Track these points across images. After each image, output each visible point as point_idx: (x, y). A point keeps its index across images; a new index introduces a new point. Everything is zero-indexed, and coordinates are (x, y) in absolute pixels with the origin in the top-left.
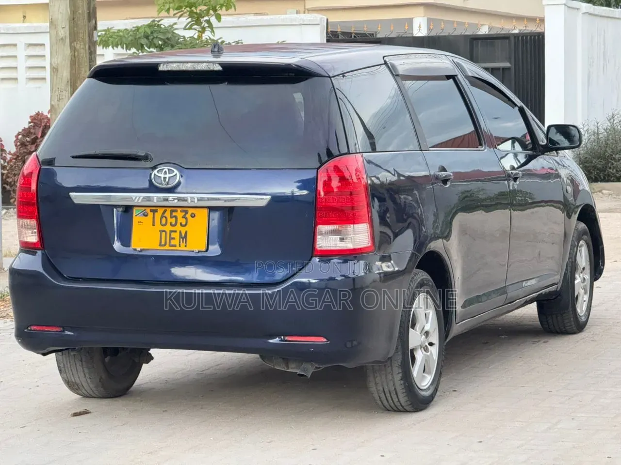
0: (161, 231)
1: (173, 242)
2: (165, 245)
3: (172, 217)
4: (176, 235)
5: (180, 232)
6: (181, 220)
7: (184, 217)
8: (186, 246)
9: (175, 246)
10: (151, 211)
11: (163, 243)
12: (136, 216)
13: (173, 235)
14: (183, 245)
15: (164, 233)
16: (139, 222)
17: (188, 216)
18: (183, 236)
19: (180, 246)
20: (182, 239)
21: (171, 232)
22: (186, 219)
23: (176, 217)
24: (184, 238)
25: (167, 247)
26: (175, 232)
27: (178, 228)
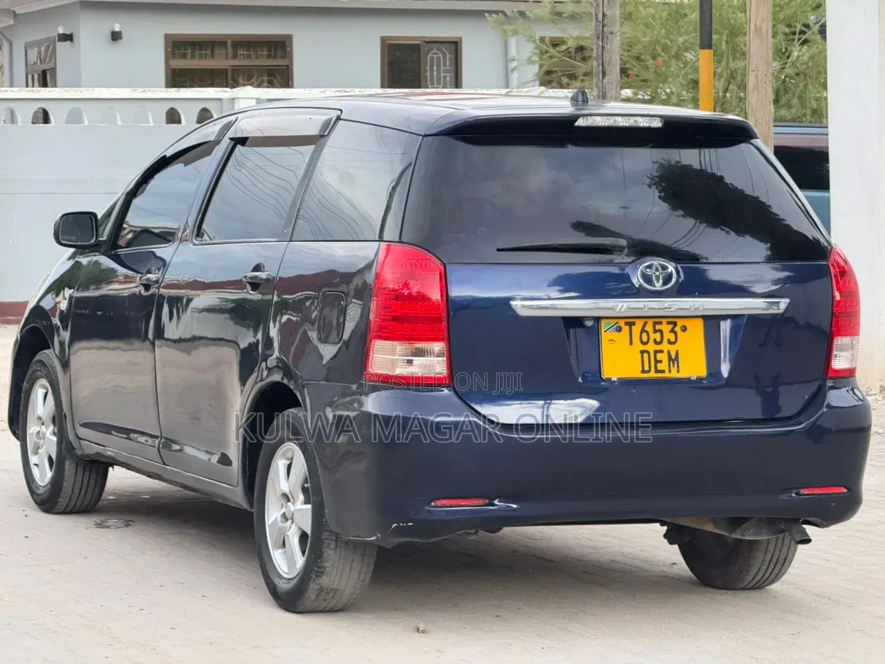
0: (642, 352)
1: (660, 367)
2: (649, 371)
3: (655, 331)
4: (663, 357)
5: (669, 353)
6: (669, 336)
7: (673, 331)
8: (678, 371)
9: (663, 371)
10: (626, 324)
11: (646, 368)
12: (606, 331)
13: (659, 356)
14: (674, 370)
15: (646, 355)
16: (610, 340)
17: (678, 329)
18: (673, 357)
19: (670, 371)
20: (671, 363)
21: (656, 352)
22: (675, 333)
23: (661, 331)
24: (674, 360)
25: (653, 374)
26: (661, 351)
27: (665, 346)
